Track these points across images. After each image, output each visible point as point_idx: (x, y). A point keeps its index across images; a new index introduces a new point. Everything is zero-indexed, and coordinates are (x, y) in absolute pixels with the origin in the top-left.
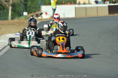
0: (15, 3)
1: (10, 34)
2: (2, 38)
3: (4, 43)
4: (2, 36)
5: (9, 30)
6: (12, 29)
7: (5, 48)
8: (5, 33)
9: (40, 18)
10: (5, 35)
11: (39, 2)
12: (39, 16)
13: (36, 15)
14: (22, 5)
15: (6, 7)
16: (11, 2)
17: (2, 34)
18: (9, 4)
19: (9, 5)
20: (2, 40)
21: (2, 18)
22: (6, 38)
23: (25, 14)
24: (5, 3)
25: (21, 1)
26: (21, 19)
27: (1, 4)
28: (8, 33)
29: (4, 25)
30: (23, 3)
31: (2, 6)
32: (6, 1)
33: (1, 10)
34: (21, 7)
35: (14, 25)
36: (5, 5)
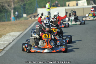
0: (16, 7)
1: (13, 32)
2: (7, 36)
3: (9, 40)
4: (7, 35)
5: (12, 30)
6: (15, 28)
7: (10, 44)
8: (9, 32)
9: (37, 18)
10: (9, 33)
11: (36, 5)
12: (36, 17)
13: (33, 16)
14: (22, 8)
15: (9, 10)
16: (13, 6)
17: (7, 33)
18: (11, 7)
19: (11, 9)
20: (7, 38)
21: (6, 20)
22: (10, 35)
23: (25, 15)
24: (8, 7)
25: (21, 5)
26: (22, 20)
27: (5, 8)
28: (12, 32)
29: (8, 25)
30: (23, 7)
31: (6, 9)
32: (9, 6)
33: (5, 13)
34: (20, 10)
35: (16, 25)
36: (8, 9)
